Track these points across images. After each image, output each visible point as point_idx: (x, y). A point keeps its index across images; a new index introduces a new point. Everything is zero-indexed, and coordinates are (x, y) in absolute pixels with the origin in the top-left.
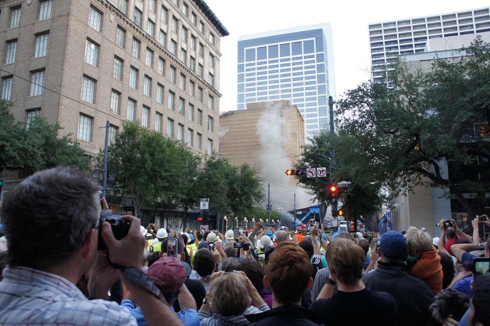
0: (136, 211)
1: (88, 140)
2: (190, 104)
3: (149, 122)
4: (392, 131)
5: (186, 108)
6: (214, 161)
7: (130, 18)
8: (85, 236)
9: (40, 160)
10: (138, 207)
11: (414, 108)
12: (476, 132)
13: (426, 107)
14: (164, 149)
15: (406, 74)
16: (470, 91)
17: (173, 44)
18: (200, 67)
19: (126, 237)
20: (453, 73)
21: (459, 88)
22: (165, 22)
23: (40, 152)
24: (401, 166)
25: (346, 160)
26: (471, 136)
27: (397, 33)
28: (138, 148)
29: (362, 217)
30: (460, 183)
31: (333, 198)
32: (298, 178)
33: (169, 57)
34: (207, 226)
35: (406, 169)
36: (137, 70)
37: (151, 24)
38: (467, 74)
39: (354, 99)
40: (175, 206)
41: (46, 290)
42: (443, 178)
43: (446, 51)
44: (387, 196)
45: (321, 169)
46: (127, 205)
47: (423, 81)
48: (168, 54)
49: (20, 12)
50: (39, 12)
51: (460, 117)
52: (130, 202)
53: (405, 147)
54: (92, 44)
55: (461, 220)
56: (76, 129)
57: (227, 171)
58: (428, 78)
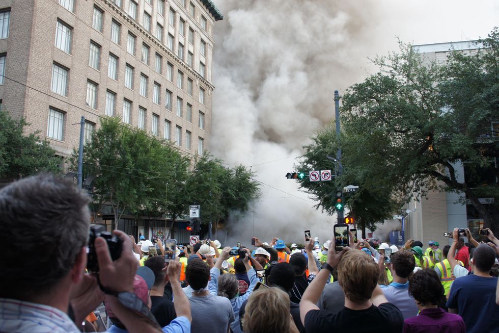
0: (116, 220)
1: (60, 138)
2: (178, 98)
3: (131, 118)
4: (404, 129)
5: (173, 102)
6: (205, 163)
9: (2, 161)
10: (119, 216)
11: (428, 105)
12: (494, 131)
13: (440, 104)
14: (148, 150)
15: (419, 67)
16: (487, 87)
17: (159, 28)
18: (189, 55)
20: (470, 67)
21: (475, 83)
22: (149, 3)
24: (412, 169)
25: (352, 163)
26: (488, 136)
28: (119, 148)
29: (371, 225)
30: (476, 187)
32: (300, 182)
33: (154, 43)
34: (198, 237)
35: (419, 172)
36: (117, 58)
37: (134, 5)
38: (484, 68)
39: (361, 94)
40: (161, 214)
42: (458, 182)
43: (462, 42)
45: (325, 172)
46: (106, 213)
48: (153, 40)
51: (477, 116)
52: (110, 211)
53: (418, 148)
54: (64, 26)
55: (478, 227)
56: (46, 125)
57: (220, 174)
58: (444, 72)
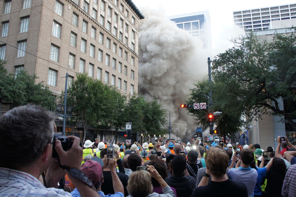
0: (85, 130)
1: (54, 85)
2: (120, 62)
3: (93, 74)
4: (248, 79)
5: (117, 65)
6: (135, 99)
7: (81, 7)
8: (43, 148)
9: (24, 98)
10: (86, 128)
11: (262, 65)
13: (270, 65)
14: (103, 91)
15: (257, 44)
17: (109, 24)
18: (126, 39)
19: (70, 149)
20: (287, 43)
21: (290, 52)
22: (103, 10)
23: (23, 93)
24: (253, 102)
25: (218, 98)
27: (252, 17)
29: (229, 134)
30: (291, 112)
31: (211, 122)
32: (188, 110)
33: (106, 32)
34: (130, 140)
35: (257, 104)
36: (86, 41)
37: (95, 11)
38: (295, 43)
39: (223, 59)
40: (110, 127)
41: (18, 182)
42: (280, 110)
43: (282, 29)
44: (245, 121)
45: (203, 104)
46: (80, 127)
47: (268, 48)
48: (105, 31)
49: (10, 3)
50: (23, 4)
51: (291, 71)
52: (82, 125)
53: (256, 90)
54: (57, 24)
55: (292, 137)
56: (47, 78)
57: (143, 105)
58: (271, 46)
